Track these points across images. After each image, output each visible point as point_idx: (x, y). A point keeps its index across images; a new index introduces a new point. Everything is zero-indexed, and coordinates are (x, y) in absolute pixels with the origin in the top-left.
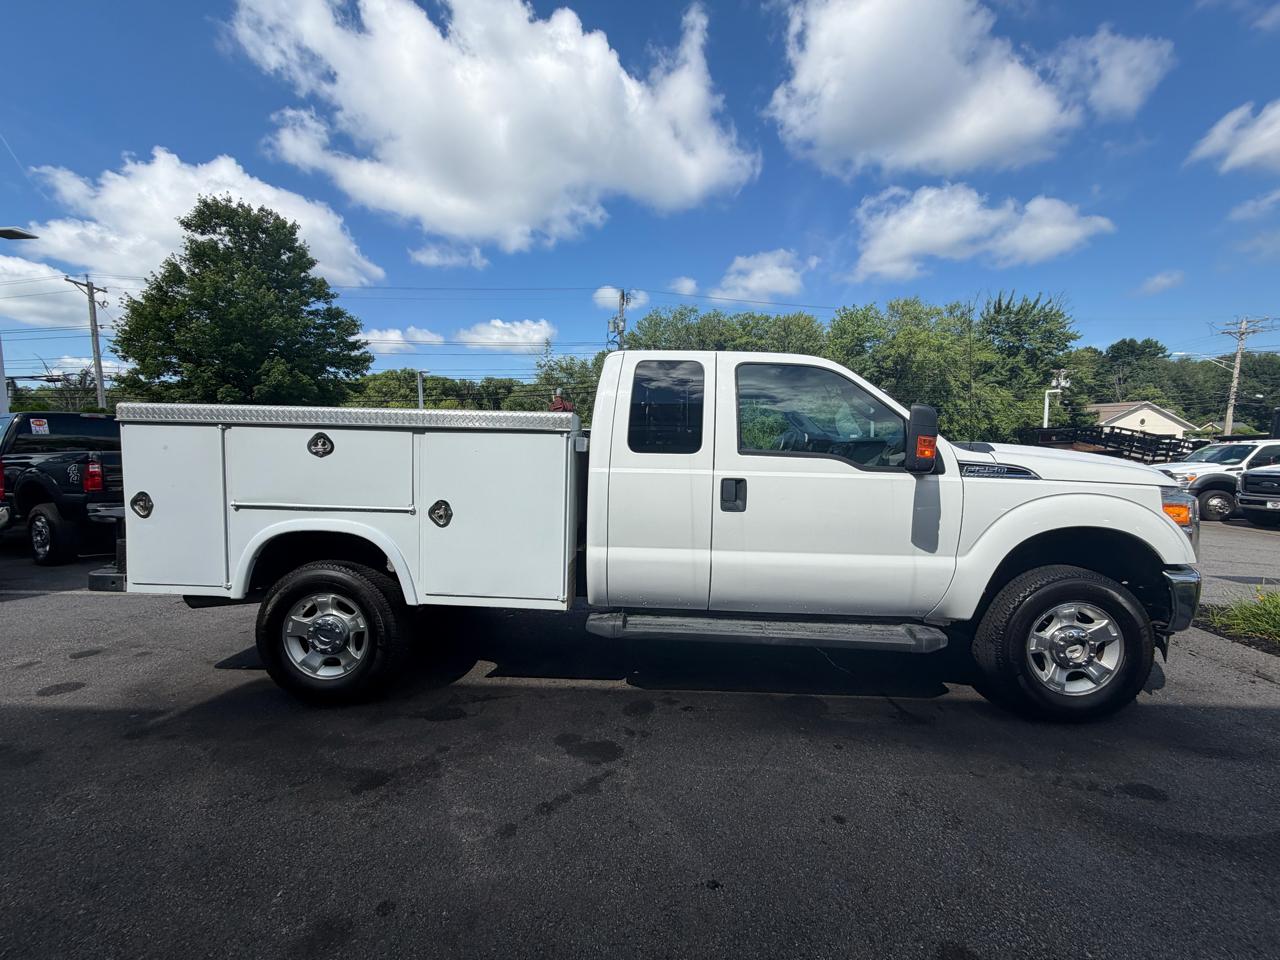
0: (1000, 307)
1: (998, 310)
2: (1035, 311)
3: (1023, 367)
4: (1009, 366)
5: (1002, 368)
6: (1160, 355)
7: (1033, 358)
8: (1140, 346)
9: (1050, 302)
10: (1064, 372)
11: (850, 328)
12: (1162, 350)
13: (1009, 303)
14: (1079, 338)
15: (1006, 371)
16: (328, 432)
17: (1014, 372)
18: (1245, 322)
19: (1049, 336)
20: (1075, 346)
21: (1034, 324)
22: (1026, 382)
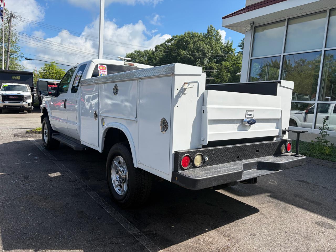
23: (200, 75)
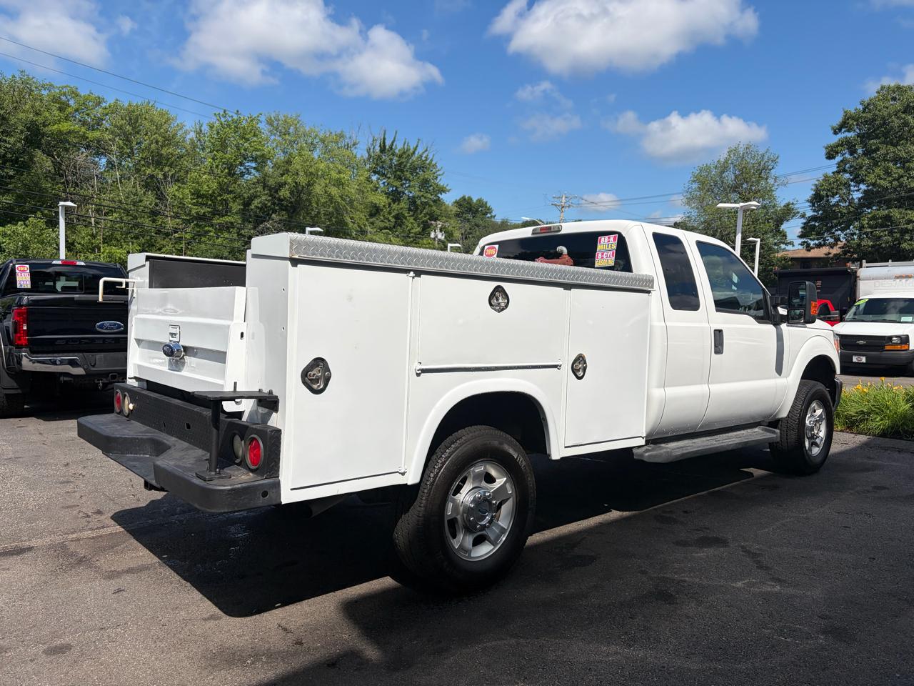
0: (385, 146)
1: (383, 149)
2: (414, 158)
3: (406, 215)
4: (396, 212)
5: (390, 213)
7: (414, 204)
8: (475, 204)
9: (426, 151)
10: (439, 224)
11: (233, 139)
12: (489, 210)
13: (392, 144)
15: (393, 217)
16: (505, 285)
17: (399, 218)
18: (564, 198)
19: (425, 184)
21: (414, 170)
22: (409, 230)
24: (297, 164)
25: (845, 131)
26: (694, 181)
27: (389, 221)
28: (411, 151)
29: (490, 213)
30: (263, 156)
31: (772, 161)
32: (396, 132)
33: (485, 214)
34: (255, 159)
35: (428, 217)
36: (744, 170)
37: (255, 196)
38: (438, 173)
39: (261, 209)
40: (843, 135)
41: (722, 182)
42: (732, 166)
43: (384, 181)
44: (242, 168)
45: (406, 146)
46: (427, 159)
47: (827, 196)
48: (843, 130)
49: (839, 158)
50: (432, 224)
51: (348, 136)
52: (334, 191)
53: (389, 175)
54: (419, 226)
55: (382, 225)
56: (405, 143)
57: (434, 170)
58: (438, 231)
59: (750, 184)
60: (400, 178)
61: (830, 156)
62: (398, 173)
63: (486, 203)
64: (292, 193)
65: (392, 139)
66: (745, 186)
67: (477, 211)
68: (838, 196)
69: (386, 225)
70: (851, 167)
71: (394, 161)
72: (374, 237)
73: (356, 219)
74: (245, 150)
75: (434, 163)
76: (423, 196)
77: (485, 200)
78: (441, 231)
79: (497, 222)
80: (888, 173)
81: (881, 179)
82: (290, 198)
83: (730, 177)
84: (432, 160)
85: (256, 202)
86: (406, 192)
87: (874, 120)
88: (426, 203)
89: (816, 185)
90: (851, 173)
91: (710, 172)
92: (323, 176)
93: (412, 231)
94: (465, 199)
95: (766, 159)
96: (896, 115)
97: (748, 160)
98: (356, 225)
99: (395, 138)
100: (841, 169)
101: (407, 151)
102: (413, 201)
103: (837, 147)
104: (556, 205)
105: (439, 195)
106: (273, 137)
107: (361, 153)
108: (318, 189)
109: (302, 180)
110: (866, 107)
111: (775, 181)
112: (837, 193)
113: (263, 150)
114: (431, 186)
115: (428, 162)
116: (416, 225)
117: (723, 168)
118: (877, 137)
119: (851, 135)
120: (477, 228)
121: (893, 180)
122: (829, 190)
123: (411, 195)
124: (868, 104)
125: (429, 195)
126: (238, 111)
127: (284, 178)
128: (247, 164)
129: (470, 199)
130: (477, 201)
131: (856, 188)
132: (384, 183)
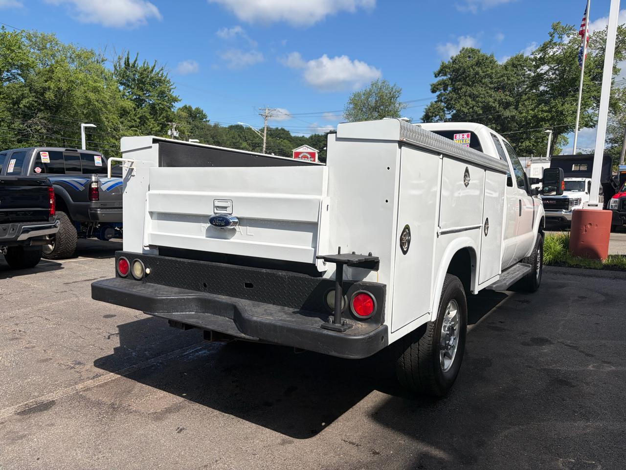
0: (129, 65)
1: (127, 64)
2: (152, 75)
3: (149, 117)
4: (140, 115)
5: (135, 115)
6: (204, 120)
7: (153, 109)
8: (194, 112)
9: (162, 69)
10: (174, 125)
12: (205, 116)
13: (135, 63)
14: (180, 101)
15: (138, 118)
17: (143, 119)
18: (267, 110)
19: (162, 94)
20: (177, 106)
21: (152, 83)
22: (151, 129)
23: (150, 147)
24: (59, 73)
25: (442, 76)
26: (350, 103)
27: (135, 121)
28: (150, 69)
29: (206, 118)
30: (27, 65)
31: (398, 92)
32: (138, 54)
33: (202, 119)
34: (21, 67)
35: (165, 119)
36: (381, 97)
37: (23, 97)
38: (171, 87)
39: (29, 108)
40: (441, 78)
41: (368, 105)
42: (374, 94)
43: (129, 90)
44: (9, 74)
45: (146, 65)
46: (162, 76)
47: (432, 116)
48: (440, 75)
49: (438, 93)
50: (168, 125)
51: (97, 54)
52: (92, 96)
53: (133, 86)
54: (158, 126)
55: (130, 124)
56: (145, 63)
57: (168, 85)
58: (173, 130)
59: (385, 107)
60: (142, 89)
61: (434, 91)
62: (141, 85)
63: (202, 111)
64: (56, 96)
65: (135, 59)
66: (382, 108)
67: (196, 116)
68: (438, 116)
69: (133, 124)
70: (445, 98)
71: (137, 76)
72: (126, 133)
73: (109, 119)
74: (12, 59)
75: (168, 79)
76: (160, 103)
77: (201, 109)
78: (176, 130)
79: (211, 126)
80: (467, 104)
81: (463, 107)
82: (54, 100)
83: (372, 101)
84: (166, 77)
85: (24, 102)
86: (147, 100)
87: (459, 70)
88: (163, 109)
89: (426, 109)
90: (445, 103)
91: (360, 97)
92: (82, 83)
93: (153, 129)
94: (186, 108)
95: (394, 91)
96: (472, 67)
97: (384, 91)
98: (110, 124)
99: (137, 58)
100: (439, 100)
101: (147, 68)
102: (153, 107)
103: (438, 85)
104: (262, 115)
105: (173, 103)
106: (32, 51)
107: (109, 67)
108: (77, 93)
109: (64, 86)
110: (454, 61)
111: (400, 105)
112: (438, 115)
113: (28, 60)
114: (166, 96)
115: (163, 78)
116: (156, 125)
117: (369, 94)
118: (460, 80)
119: (445, 78)
120: (196, 129)
121: (470, 108)
122: (433, 113)
123: (151, 102)
124: (456, 59)
125: (165, 103)
126: (3, 27)
127: (47, 84)
128: (13, 71)
129: (190, 107)
130: (195, 109)
131: (448, 112)
132: (129, 92)
